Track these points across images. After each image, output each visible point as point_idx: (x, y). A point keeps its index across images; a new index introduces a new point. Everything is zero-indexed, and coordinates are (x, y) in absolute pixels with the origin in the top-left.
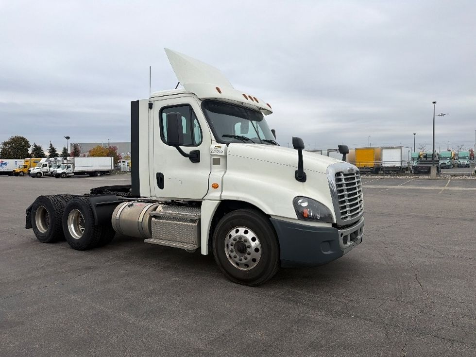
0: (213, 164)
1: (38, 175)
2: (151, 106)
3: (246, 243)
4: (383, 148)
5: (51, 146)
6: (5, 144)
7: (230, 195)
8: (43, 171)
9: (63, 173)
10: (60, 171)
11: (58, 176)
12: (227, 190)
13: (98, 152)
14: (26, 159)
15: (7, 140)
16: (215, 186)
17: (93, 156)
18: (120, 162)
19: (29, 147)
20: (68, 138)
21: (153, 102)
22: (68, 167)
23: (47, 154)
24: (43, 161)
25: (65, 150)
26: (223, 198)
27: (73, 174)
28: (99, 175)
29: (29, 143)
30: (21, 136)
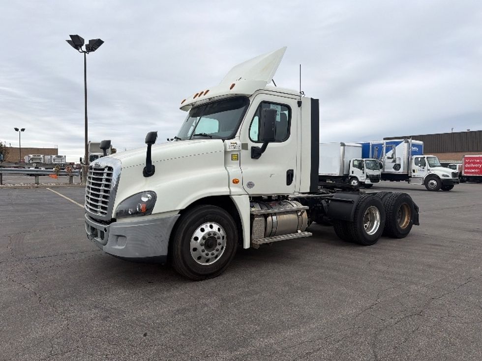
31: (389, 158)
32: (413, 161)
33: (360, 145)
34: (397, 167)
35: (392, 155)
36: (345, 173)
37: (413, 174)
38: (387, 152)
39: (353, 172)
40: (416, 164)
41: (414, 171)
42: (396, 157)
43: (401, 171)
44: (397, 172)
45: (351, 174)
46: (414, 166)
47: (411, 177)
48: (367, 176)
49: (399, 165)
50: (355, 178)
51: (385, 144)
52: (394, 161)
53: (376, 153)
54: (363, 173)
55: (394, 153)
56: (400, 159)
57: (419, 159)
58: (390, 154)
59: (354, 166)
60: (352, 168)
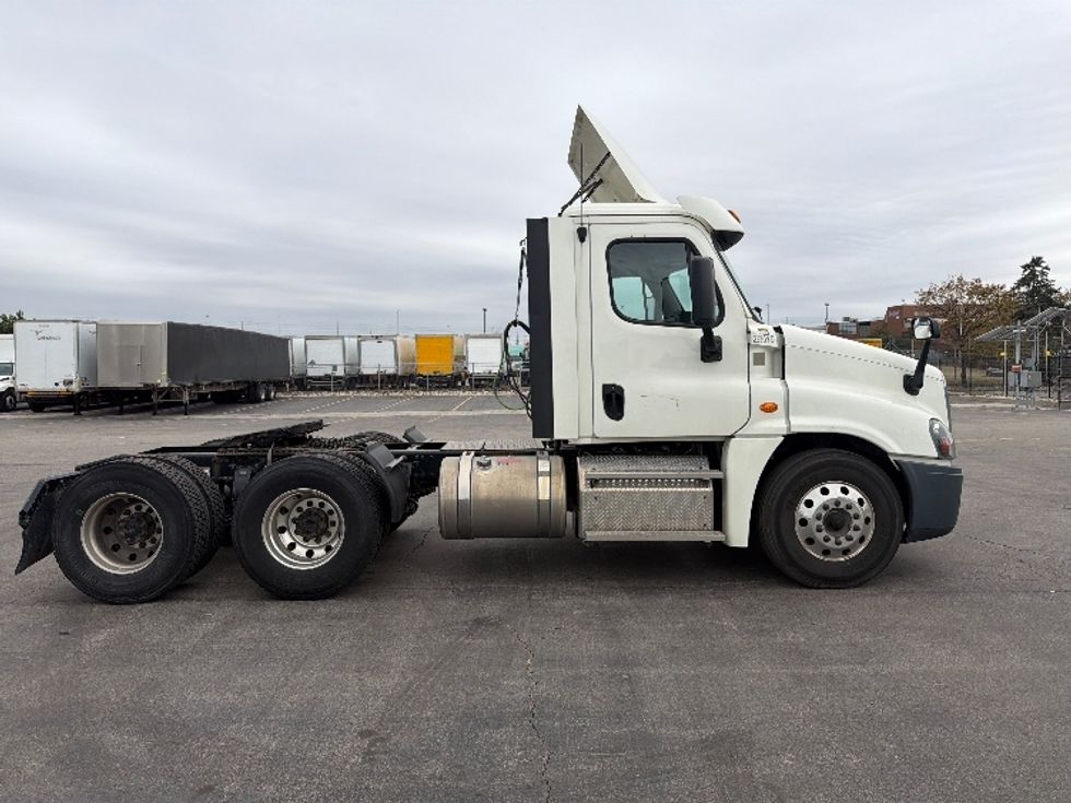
0: (755, 364)
2: (582, 234)
3: (849, 511)
4: (468, 337)
7: (805, 423)
12: (799, 413)
16: (769, 409)
21: (586, 226)
26: (795, 430)
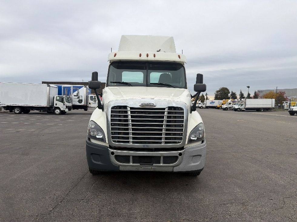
1: (225, 109)
5: (241, 92)
6: (217, 92)
8: (229, 107)
9: (238, 108)
10: (236, 107)
11: (236, 110)
13: (268, 95)
14: (223, 100)
15: (218, 90)
17: (266, 98)
18: (283, 103)
19: (229, 93)
20: (248, 87)
22: (242, 105)
23: (238, 97)
24: (230, 101)
25: (249, 95)
27: (245, 109)
28: (262, 111)
29: (229, 91)
30: (225, 87)
31: (75, 96)
32: (89, 98)
33: (56, 87)
34: (80, 101)
35: (77, 94)
36: (50, 105)
37: (89, 105)
38: (73, 92)
39: (56, 104)
40: (91, 100)
41: (90, 104)
42: (80, 95)
43: (83, 103)
44: (80, 104)
45: (55, 106)
46: (90, 101)
47: (88, 107)
48: (67, 107)
49: (82, 100)
50: (58, 108)
51: (72, 87)
52: (79, 98)
53: (66, 92)
54: (64, 105)
55: (78, 93)
56: (82, 97)
57: (93, 97)
58: (75, 93)
59: (57, 100)
60: (55, 102)
